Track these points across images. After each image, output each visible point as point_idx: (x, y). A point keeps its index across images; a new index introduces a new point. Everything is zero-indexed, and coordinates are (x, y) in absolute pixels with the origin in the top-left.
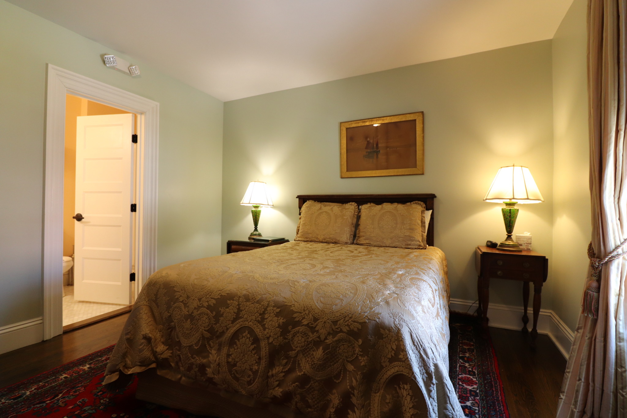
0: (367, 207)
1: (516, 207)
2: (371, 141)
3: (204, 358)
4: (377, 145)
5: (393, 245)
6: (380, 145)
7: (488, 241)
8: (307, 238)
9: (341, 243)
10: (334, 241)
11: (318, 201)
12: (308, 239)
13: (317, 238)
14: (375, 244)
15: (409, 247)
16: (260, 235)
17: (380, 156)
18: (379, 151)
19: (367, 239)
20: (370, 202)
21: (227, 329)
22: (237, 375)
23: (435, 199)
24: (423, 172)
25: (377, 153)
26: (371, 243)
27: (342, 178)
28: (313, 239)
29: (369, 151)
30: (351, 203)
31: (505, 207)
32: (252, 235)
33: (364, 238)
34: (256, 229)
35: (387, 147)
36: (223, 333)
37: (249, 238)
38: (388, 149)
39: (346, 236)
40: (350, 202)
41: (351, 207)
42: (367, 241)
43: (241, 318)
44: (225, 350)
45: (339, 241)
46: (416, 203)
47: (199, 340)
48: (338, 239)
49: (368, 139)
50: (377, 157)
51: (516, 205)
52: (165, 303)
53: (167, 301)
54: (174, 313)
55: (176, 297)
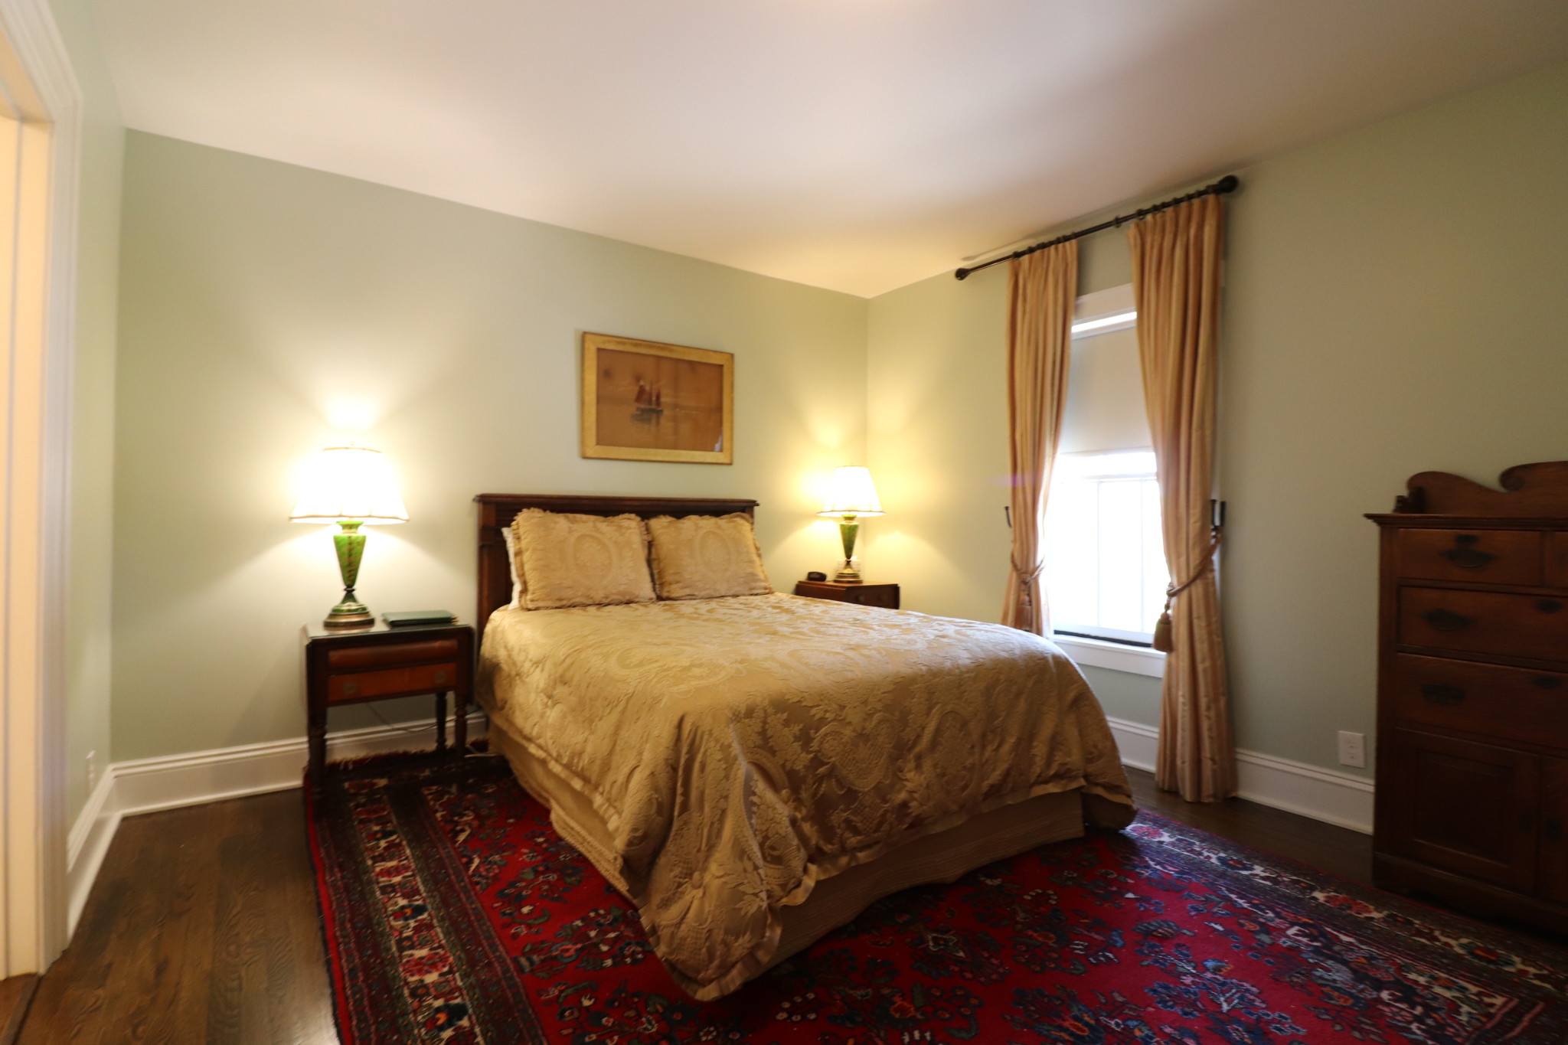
0: (666, 524)
1: (854, 523)
2: (647, 388)
3: (899, 791)
4: (658, 397)
5: (732, 593)
6: (663, 399)
7: (810, 574)
8: (560, 600)
9: (642, 600)
10: (627, 598)
11: (552, 511)
12: (564, 602)
13: (588, 597)
14: (703, 593)
15: (755, 592)
16: (363, 611)
17: (663, 421)
18: (661, 411)
19: (687, 587)
21: (923, 728)
22: (949, 787)
23: (756, 508)
24: (732, 460)
25: (659, 413)
26: (696, 593)
27: (585, 457)
28: (577, 600)
29: (642, 406)
30: (626, 515)
31: (844, 523)
32: (336, 613)
33: (680, 585)
34: (349, 595)
35: (676, 406)
36: (919, 737)
37: (328, 625)
38: (677, 410)
39: (646, 589)
40: (623, 512)
41: (630, 524)
42: (688, 591)
43: (936, 703)
44: (928, 764)
45: (637, 597)
46: (738, 516)
47: (888, 768)
48: (637, 593)
49: (642, 383)
50: (658, 423)
51: (855, 519)
52: (792, 739)
53: (798, 733)
54: (826, 746)
55: (818, 716)
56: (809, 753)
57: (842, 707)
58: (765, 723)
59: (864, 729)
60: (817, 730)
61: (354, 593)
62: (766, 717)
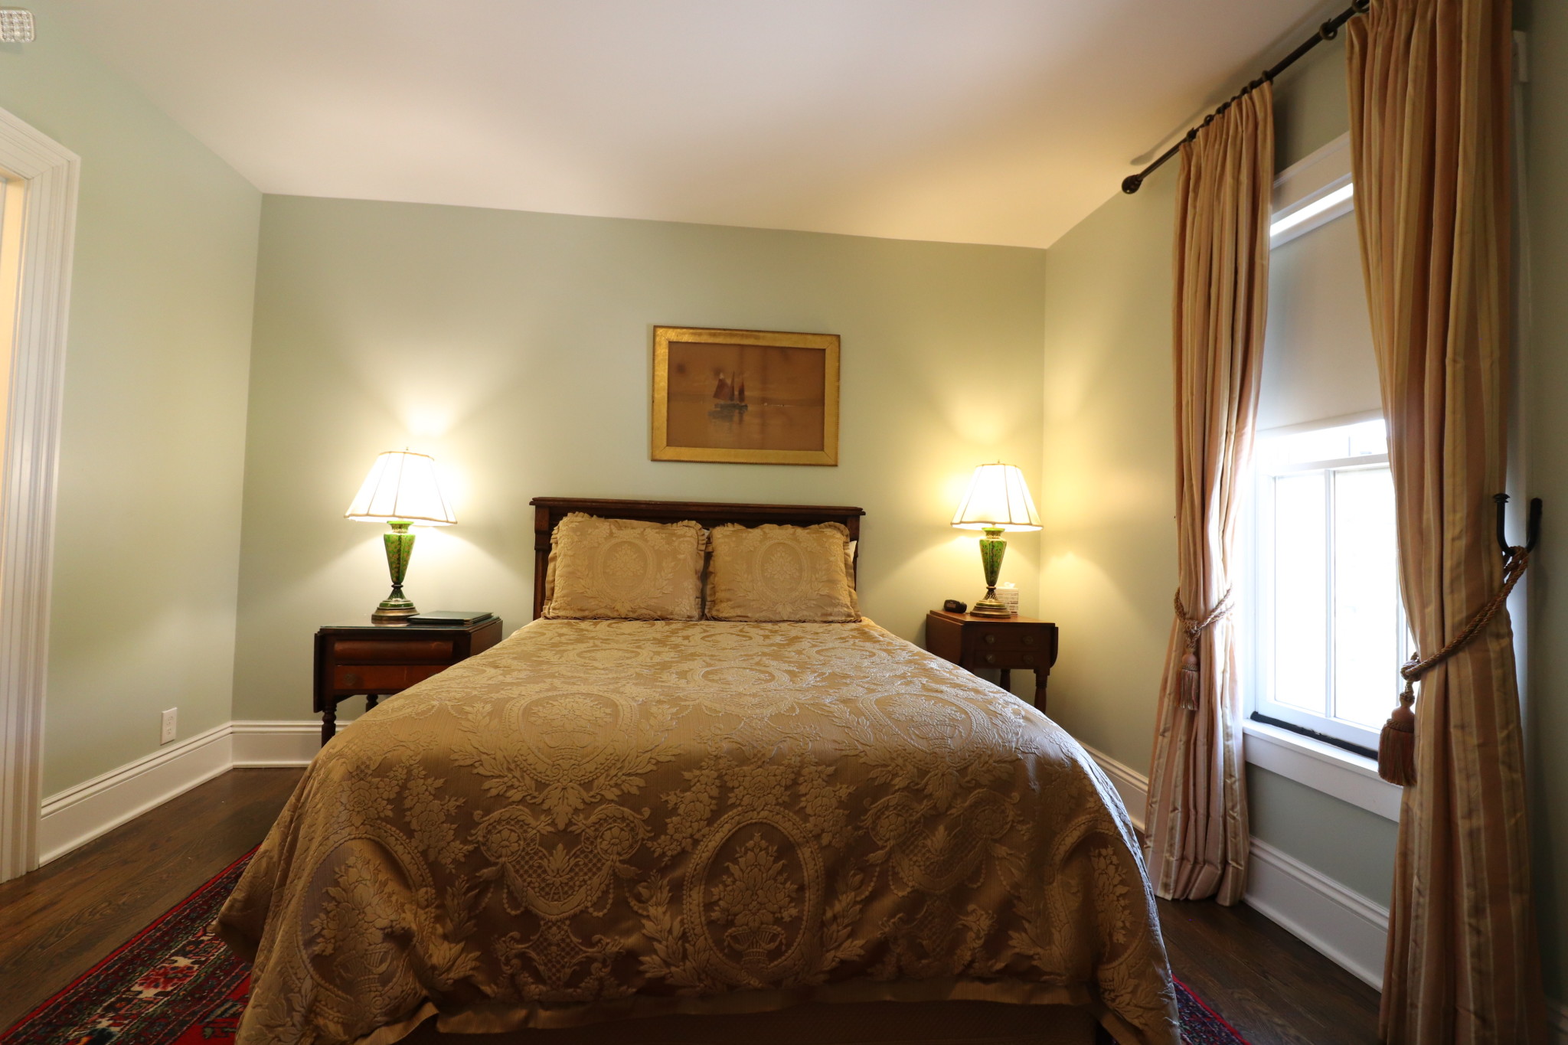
0: (728, 533)
1: (1001, 539)
2: (729, 381)
3: (628, 933)
4: (742, 391)
5: (798, 617)
6: (747, 393)
7: (947, 602)
8: (581, 610)
9: (676, 617)
10: (659, 613)
11: (599, 516)
12: (586, 613)
13: (613, 609)
14: (757, 616)
15: (831, 618)
16: (409, 607)
17: (746, 418)
18: (746, 406)
19: (739, 607)
20: (733, 522)
21: (696, 842)
22: (737, 947)
23: (862, 517)
24: (836, 461)
25: (742, 408)
26: (749, 615)
27: (654, 460)
28: (601, 611)
29: (722, 402)
30: (686, 522)
31: (984, 537)
32: (383, 607)
33: (730, 603)
34: (397, 591)
35: (764, 400)
36: (683, 855)
37: (376, 618)
38: (766, 404)
39: (687, 603)
40: (683, 519)
41: (688, 533)
42: (739, 612)
43: (733, 806)
44: (695, 898)
45: (672, 614)
46: (830, 526)
47: (605, 893)
48: (671, 609)
49: (722, 376)
50: (741, 420)
51: (1002, 534)
52: (443, 818)
53: (453, 812)
54: (495, 837)
55: (494, 792)
56: (465, 842)
57: (541, 786)
58: (404, 787)
59: (570, 823)
60: (487, 812)
61: (402, 589)
62: (407, 780)
